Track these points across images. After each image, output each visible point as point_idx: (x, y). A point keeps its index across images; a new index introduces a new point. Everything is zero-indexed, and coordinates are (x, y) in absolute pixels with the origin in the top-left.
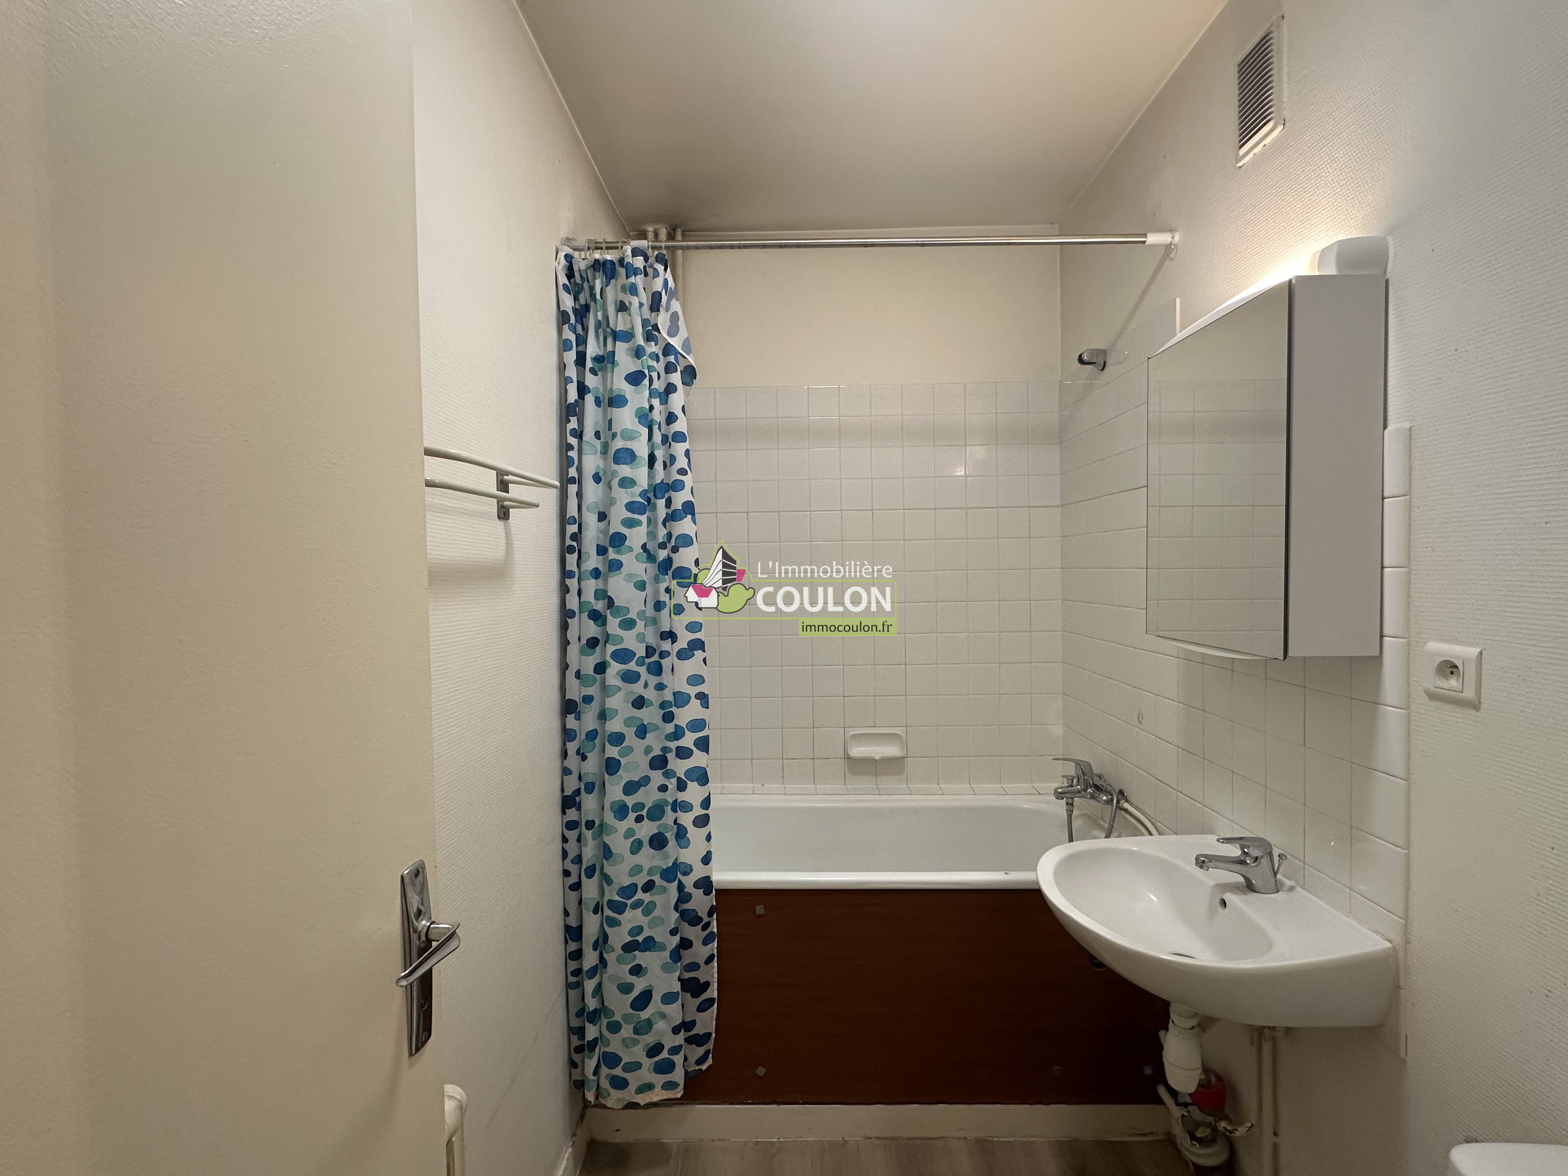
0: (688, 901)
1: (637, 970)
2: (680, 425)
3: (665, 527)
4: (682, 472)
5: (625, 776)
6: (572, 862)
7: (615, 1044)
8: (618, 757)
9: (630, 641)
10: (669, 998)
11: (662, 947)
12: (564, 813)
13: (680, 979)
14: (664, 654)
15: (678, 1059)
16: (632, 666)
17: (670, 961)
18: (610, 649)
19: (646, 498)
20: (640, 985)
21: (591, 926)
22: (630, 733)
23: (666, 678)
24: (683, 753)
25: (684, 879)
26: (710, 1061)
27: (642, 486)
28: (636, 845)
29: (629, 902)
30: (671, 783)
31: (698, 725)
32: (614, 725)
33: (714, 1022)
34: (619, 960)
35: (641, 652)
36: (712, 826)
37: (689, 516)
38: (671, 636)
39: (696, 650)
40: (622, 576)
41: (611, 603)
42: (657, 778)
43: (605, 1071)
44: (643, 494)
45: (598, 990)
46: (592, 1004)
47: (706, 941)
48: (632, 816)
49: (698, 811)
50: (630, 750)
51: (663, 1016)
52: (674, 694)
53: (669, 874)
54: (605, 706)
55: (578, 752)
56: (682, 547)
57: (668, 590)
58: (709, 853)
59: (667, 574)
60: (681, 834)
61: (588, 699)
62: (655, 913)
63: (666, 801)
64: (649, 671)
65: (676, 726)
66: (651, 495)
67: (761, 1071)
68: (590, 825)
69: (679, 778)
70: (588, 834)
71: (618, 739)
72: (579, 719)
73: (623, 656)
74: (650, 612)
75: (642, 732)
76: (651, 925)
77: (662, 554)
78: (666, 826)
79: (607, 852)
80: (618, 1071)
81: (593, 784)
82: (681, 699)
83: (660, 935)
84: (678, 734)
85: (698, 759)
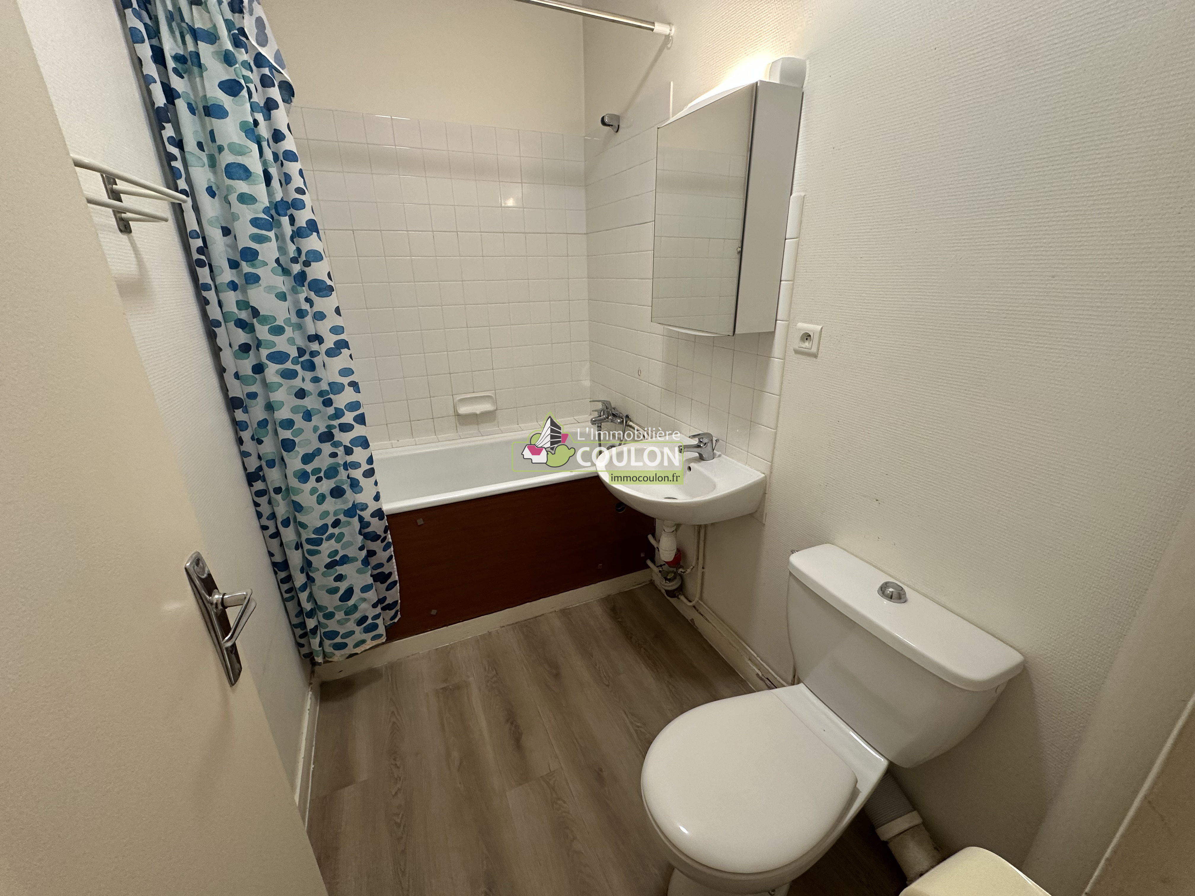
0: (368, 527)
1: (340, 578)
2: (289, 144)
3: (293, 242)
4: (300, 191)
5: (301, 451)
6: (268, 519)
7: (332, 625)
8: (292, 438)
9: (281, 344)
10: (366, 589)
11: (355, 559)
12: (250, 485)
13: (371, 576)
14: (314, 354)
15: (379, 622)
16: (289, 365)
17: (363, 567)
18: (264, 352)
19: (270, 216)
20: (343, 586)
21: (295, 559)
22: (298, 419)
23: (320, 372)
24: (346, 428)
25: (361, 513)
26: (399, 616)
27: (264, 204)
28: (321, 498)
29: (324, 537)
30: (340, 451)
31: (354, 406)
32: (283, 414)
33: (399, 594)
34: (324, 575)
35: (294, 353)
36: (377, 476)
37: (315, 234)
38: (317, 338)
39: (342, 349)
40: (261, 288)
41: (255, 313)
42: (327, 448)
43: (327, 643)
44: (266, 211)
45: (311, 597)
46: (308, 606)
47: (385, 549)
48: (313, 478)
49: (365, 467)
50: (300, 431)
51: (364, 600)
52: (329, 384)
53: (351, 512)
54: (270, 399)
55: (253, 438)
56: (313, 262)
57: (307, 300)
58: (378, 493)
59: (304, 286)
60: (354, 484)
61: (253, 396)
62: (344, 540)
63: (338, 465)
64: (303, 368)
65: (335, 408)
66: (273, 212)
67: (434, 612)
68: (278, 490)
69: (345, 446)
70: (279, 497)
71: (288, 424)
72: (247, 413)
73: (279, 357)
74: (294, 319)
75: (308, 416)
76: (343, 548)
77: (296, 268)
78: (341, 481)
79: (297, 507)
80: (338, 640)
81: (274, 460)
82: (336, 388)
83: (351, 552)
84: (338, 414)
85: (359, 431)
